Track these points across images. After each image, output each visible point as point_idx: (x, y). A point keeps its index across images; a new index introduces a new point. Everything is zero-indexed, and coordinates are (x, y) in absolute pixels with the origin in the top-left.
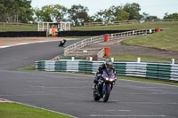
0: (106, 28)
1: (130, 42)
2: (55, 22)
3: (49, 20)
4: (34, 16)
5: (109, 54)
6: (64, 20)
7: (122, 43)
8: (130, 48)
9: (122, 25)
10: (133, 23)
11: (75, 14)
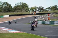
0: (49, 12)
1: (55, 16)
2: (35, 11)
3: (33, 11)
4: (29, 10)
5: (49, 19)
6: (37, 11)
7: (53, 16)
8: (55, 17)
9: (53, 11)
10: (56, 11)
11: (40, 9)
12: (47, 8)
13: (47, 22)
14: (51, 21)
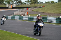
5: (28, 14)
6: (14, 4)
7: (32, 11)
8: (35, 12)
11: (17, 2)
12: (26, 1)
13: (26, 18)
14: (29, 16)
